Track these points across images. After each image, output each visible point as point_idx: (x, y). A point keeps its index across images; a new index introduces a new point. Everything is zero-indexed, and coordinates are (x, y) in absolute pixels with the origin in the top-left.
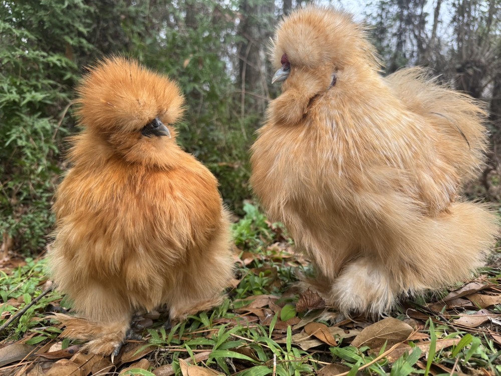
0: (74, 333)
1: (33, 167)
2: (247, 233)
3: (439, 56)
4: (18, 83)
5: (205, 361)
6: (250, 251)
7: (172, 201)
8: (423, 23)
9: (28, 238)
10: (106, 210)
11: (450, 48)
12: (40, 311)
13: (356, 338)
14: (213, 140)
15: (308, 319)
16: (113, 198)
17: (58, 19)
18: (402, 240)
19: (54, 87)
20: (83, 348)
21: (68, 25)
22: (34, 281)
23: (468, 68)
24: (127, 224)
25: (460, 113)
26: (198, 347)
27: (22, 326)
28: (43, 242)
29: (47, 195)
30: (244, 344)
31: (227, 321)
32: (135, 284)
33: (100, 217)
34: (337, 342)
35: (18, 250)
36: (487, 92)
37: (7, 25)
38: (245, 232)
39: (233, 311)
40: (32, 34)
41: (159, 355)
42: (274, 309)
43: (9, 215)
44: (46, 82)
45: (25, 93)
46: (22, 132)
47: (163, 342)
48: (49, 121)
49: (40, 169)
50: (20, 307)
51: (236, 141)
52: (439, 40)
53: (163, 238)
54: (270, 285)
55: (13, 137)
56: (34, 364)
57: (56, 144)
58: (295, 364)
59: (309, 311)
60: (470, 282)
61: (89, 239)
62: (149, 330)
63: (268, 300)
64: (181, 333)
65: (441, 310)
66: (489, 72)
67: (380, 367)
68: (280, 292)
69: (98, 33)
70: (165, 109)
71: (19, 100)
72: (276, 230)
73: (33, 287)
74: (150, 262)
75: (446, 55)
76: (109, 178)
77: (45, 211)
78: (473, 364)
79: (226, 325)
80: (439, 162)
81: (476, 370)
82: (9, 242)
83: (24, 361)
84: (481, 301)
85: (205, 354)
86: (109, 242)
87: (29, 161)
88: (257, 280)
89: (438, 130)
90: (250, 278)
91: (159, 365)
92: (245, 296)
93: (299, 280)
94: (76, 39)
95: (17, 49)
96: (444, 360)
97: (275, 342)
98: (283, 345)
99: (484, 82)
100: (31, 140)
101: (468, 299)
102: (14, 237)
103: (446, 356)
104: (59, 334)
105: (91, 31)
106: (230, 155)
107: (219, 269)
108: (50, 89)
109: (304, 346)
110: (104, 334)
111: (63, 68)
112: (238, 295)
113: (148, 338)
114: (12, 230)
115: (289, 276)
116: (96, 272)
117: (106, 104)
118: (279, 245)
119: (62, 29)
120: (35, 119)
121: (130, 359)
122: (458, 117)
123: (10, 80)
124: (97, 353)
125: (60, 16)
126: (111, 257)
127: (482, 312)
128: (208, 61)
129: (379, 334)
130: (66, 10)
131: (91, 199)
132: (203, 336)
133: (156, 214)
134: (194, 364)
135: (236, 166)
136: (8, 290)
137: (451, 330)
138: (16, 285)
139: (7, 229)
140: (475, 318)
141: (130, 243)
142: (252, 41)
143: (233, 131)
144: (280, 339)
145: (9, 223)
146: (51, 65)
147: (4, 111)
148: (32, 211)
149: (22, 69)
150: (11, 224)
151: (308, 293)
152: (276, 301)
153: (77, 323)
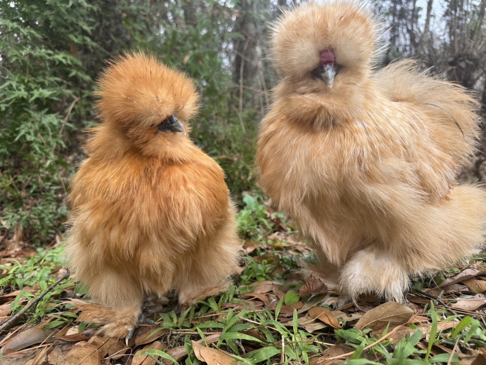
0: (90, 317)
1: (41, 161)
2: (248, 223)
3: (431, 49)
4: (26, 81)
5: (216, 343)
6: (251, 240)
7: (186, 193)
8: (415, 17)
9: (38, 229)
10: (123, 199)
11: (443, 41)
12: (56, 297)
13: (359, 321)
14: (213, 133)
15: (311, 304)
16: (129, 189)
17: (62, 18)
18: (405, 227)
19: (61, 84)
20: (99, 332)
21: (72, 24)
22: (47, 270)
23: (461, 61)
24: (143, 214)
25: (454, 103)
26: (208, 330)
27: (39, 312)
28: (52, 233)
29: (55, 188)
30: (252, 326)
31: (234, 306)
32: (148, 270)
33: (116, 207)
34: (341, 325)
35: (29, 240)
36: (479, 85)
37: (15, 25)
38: (245, 222)
39: (239, 296)
40: (38, 33)
41: (171, 338)
42: (278, 295)
43: (19, 207)
44: (53, 79)
45: (32, 90)
46: (31, 128)
47: (174, 325)
48: (56, 117)
49: (48, 163)
50: (36, 294)
51: (235, 134)
52: (432, 34)
53: (175, 227)
54: (273, 272)
55: (22, 133)
56: (54, 346)
57: (63, 139)
58: (302, 345)
59: (312, 296)
60: (467, 268)
61: (105, 227)
62: (161, 315)
63: (271, 286)
64: (191, 317)
65: (438, 295)
66: (482, 65)
67: (383, 347)
68: (282, 278)
69: (101, 31)
70: (182, 106)
71: (28, 97)
72: (275, 221)
73: (46, 275)
74: (162, 250)
75: (438, 48)
76: (126, 170)
77: (54, 203)
78: (472, 344)
79: (234, 309)
80: (437, 152)
81: (474, 351)
82: (20, 233)
83: (44, 343)
84: (477, 287)
85: (215, 336)
86: (124, 230)
87: (38, 156)
88: (260, 267)
89: (433, 120)
90: (254, 266)
91: (171, 347)
92: (249, 282)
93: (300, 267)
94: (80, 37)
95: (24, 47)
96: (443, 341)
97: (282, 325)
98: (290, 328)
99: (475, 75)
100: (39, 135)
101: (464, 285)
102: (24, 229)
103: (446, 338)
104: (75, 319)
105: (95, 29)
106: (230, 148)
107: (225, 258)
108: (56, 86)
109: (309, 329)
110: (118, 319)
111: (69, 66)
112: (242, 281)
113: (159, 322)
114: (23, 221)
115: (291, 263)
116: (111, 258)
117: (126, 100)
118: (278, 234)
119: (67, 28)
120: (43, 115)
121: (144, 342)
122: (452, 107)
123: (18, 78)
124: (112, 336)
125: (65, 15)
126: (126, 244)
127: (479, 296)
128: (207, 57)
129: (381, 316)
130: (70, 10)
131: (108, 189)
132: (211, 320)
133: (171, 205)
134: (206, 346)
135: (236, 159)
136: (23, 278)
137: (450, 313)
138: (30, 273)
139: (19, 220)
140: (472, 302)
141: (145, 232)
142: (250, 38)
143: (231, 125)
144: (286, 322)
145: (20, 215)
146: (57, 63)
147: (13, 108)
148: (42, 203)
149: (29, 67)
150: (22, 216)
151: (311, 279)
152: (280, 287)
153: (92, 308)
